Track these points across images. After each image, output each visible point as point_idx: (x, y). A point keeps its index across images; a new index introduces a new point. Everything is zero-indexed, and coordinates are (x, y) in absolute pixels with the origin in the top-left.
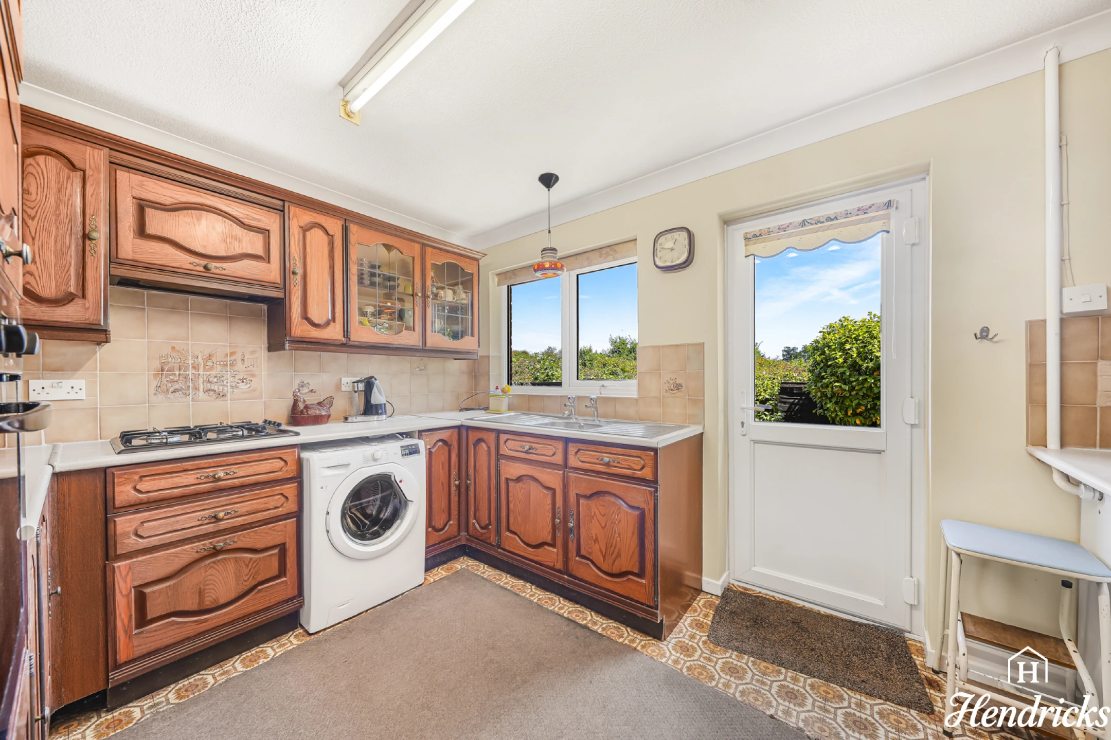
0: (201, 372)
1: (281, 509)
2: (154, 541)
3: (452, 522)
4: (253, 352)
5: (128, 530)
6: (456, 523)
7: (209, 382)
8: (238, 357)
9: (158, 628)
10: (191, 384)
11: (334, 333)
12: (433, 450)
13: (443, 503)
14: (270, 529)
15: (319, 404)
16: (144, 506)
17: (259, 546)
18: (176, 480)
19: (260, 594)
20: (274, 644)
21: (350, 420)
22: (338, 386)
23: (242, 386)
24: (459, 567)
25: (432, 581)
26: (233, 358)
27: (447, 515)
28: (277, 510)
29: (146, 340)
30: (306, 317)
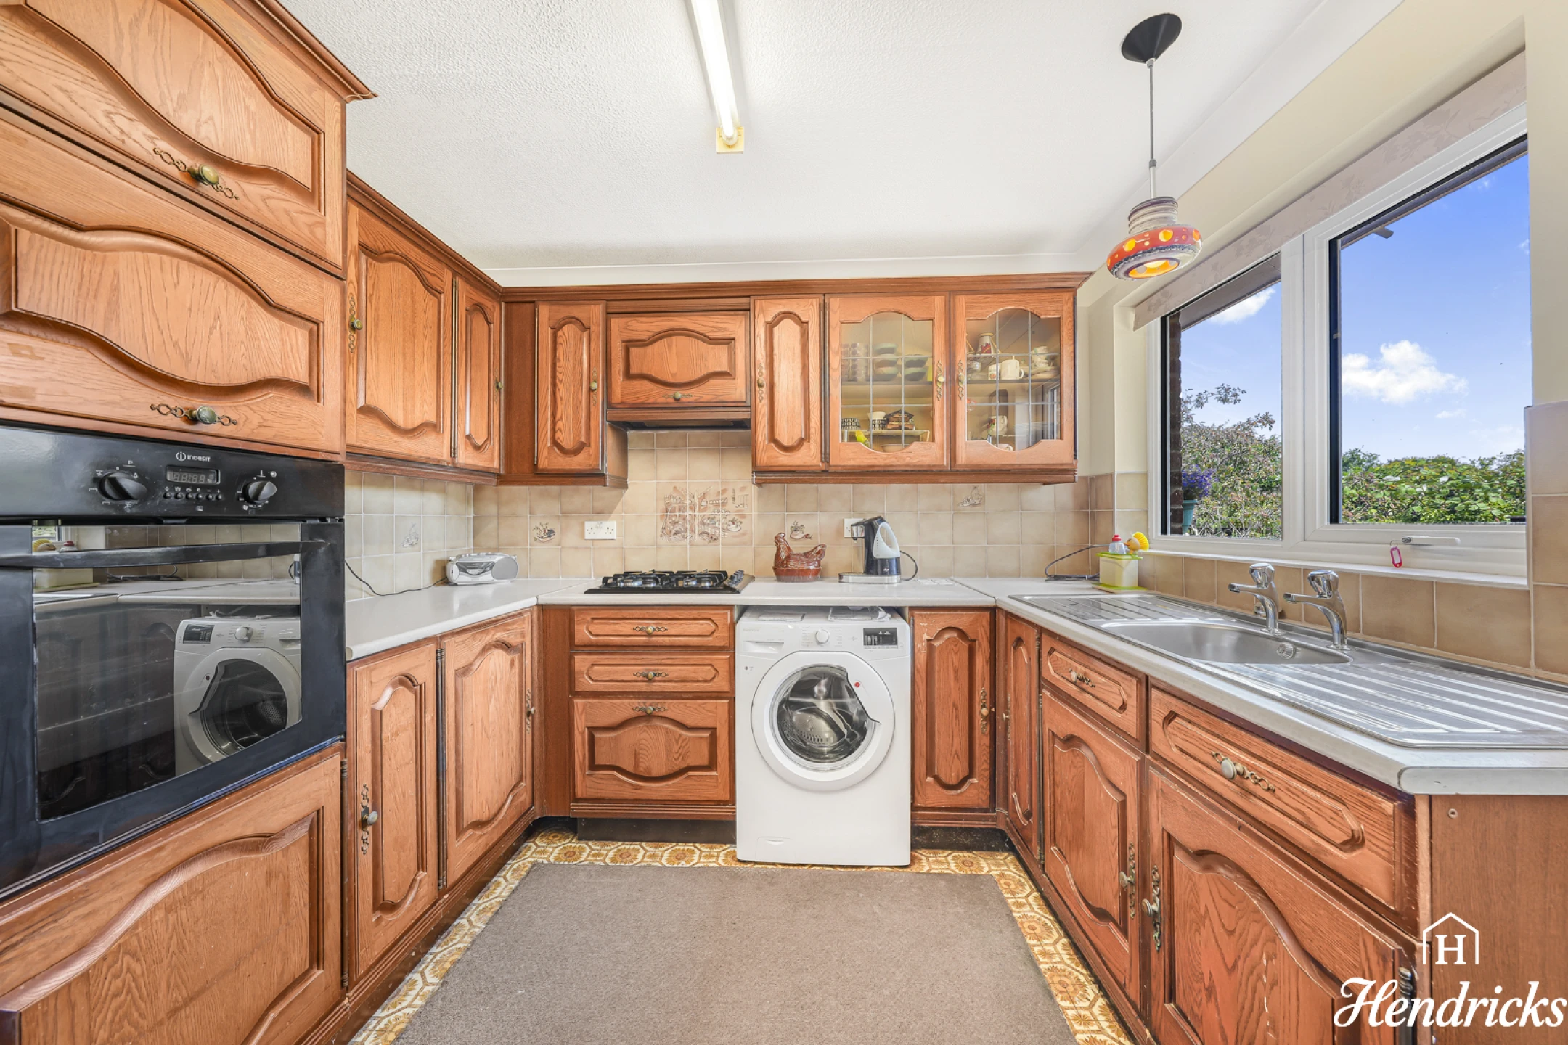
0: (696, 513)
1: (710, 684)
2: (600, 687)
3: (975, 781)
4: (743, 489)
5: (582, 669)
6: (986, 784)
7: (703, 523)
8: (729, 495)
9: (603, 777)
10: (688, 526)
11: (808, 456)
12: (937, 644)
13: (956, 740)
14: (700, 705)
15: (806, 554)
16: (594, 648)
17: (690, 722)
18: (612, 627)
19: (689, 782)
20: (704, 848)
21: (845, 579)
22: (840, 531)
23: (733, 529)
24: (986, 870)
25: (925, 870)
26: (725, 496)
27: (966, 764)
28: (706, 684)
29: (655, 481)
30: (773, 440)
